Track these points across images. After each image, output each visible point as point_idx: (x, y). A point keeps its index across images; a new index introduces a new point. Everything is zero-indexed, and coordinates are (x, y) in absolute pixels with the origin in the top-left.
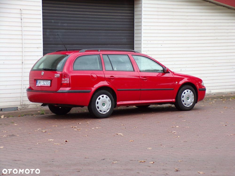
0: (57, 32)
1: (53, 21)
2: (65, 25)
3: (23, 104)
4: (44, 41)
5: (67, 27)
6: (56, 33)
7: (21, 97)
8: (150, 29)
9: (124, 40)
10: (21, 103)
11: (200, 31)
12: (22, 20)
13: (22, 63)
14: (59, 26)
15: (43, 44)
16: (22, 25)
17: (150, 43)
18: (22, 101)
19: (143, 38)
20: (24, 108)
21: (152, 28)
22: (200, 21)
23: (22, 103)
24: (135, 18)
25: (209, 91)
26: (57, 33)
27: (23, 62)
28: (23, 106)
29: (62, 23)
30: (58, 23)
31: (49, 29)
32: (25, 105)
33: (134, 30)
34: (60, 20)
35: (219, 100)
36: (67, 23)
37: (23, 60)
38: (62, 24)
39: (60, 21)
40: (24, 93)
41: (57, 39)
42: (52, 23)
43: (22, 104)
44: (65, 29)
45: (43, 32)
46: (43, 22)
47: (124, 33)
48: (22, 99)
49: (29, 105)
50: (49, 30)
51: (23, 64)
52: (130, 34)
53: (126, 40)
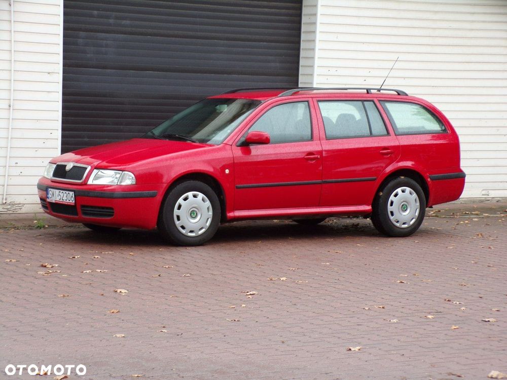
0: (106, 39)
1: (95, 12)
2: (124, 22)
3: (8, 202)
4: (65, 58)
5: (130, 29)
6: (102, 41)
7: (3, 186)
8: (335, 40)
9: (273, 64)
10: (3, 199)
11: (466, 50)
12: (12, 5)
13: (7, 107)
14: (110, 25)
15: (64, 65)
16: (11, 18)
17: (336, 73)
18: (7, 195)
19: (317, 62)
20: (11, 212)
21: (341, 38)
22: (467, 26)
23: (6, 199)
24: (303, 13)
25: (484, 192)
26: (105, 42)
27: (12, 105)
28: (9, 207)
29: (117, 18)
30: (108, 17)
31: (86, 30)
32: (12, 204)
33: (299, 43)
34: (112, 10)
35: (498, 215)
36: (131, 19)
37: (12, 99)
38: (119, 21)
39: (114, 13)
40: (11, 177)
41: (105, 56)
42: (92, 16)
43: (4, 202)
44: (125, 33)
45: (64, 37)
46: (65, 14)
47: (275, 48)
48: (5, 191)
49: (24, 204)
50: (84, 33)
51: (11, 110)
52: (289, 51)
53: (278, 64)
